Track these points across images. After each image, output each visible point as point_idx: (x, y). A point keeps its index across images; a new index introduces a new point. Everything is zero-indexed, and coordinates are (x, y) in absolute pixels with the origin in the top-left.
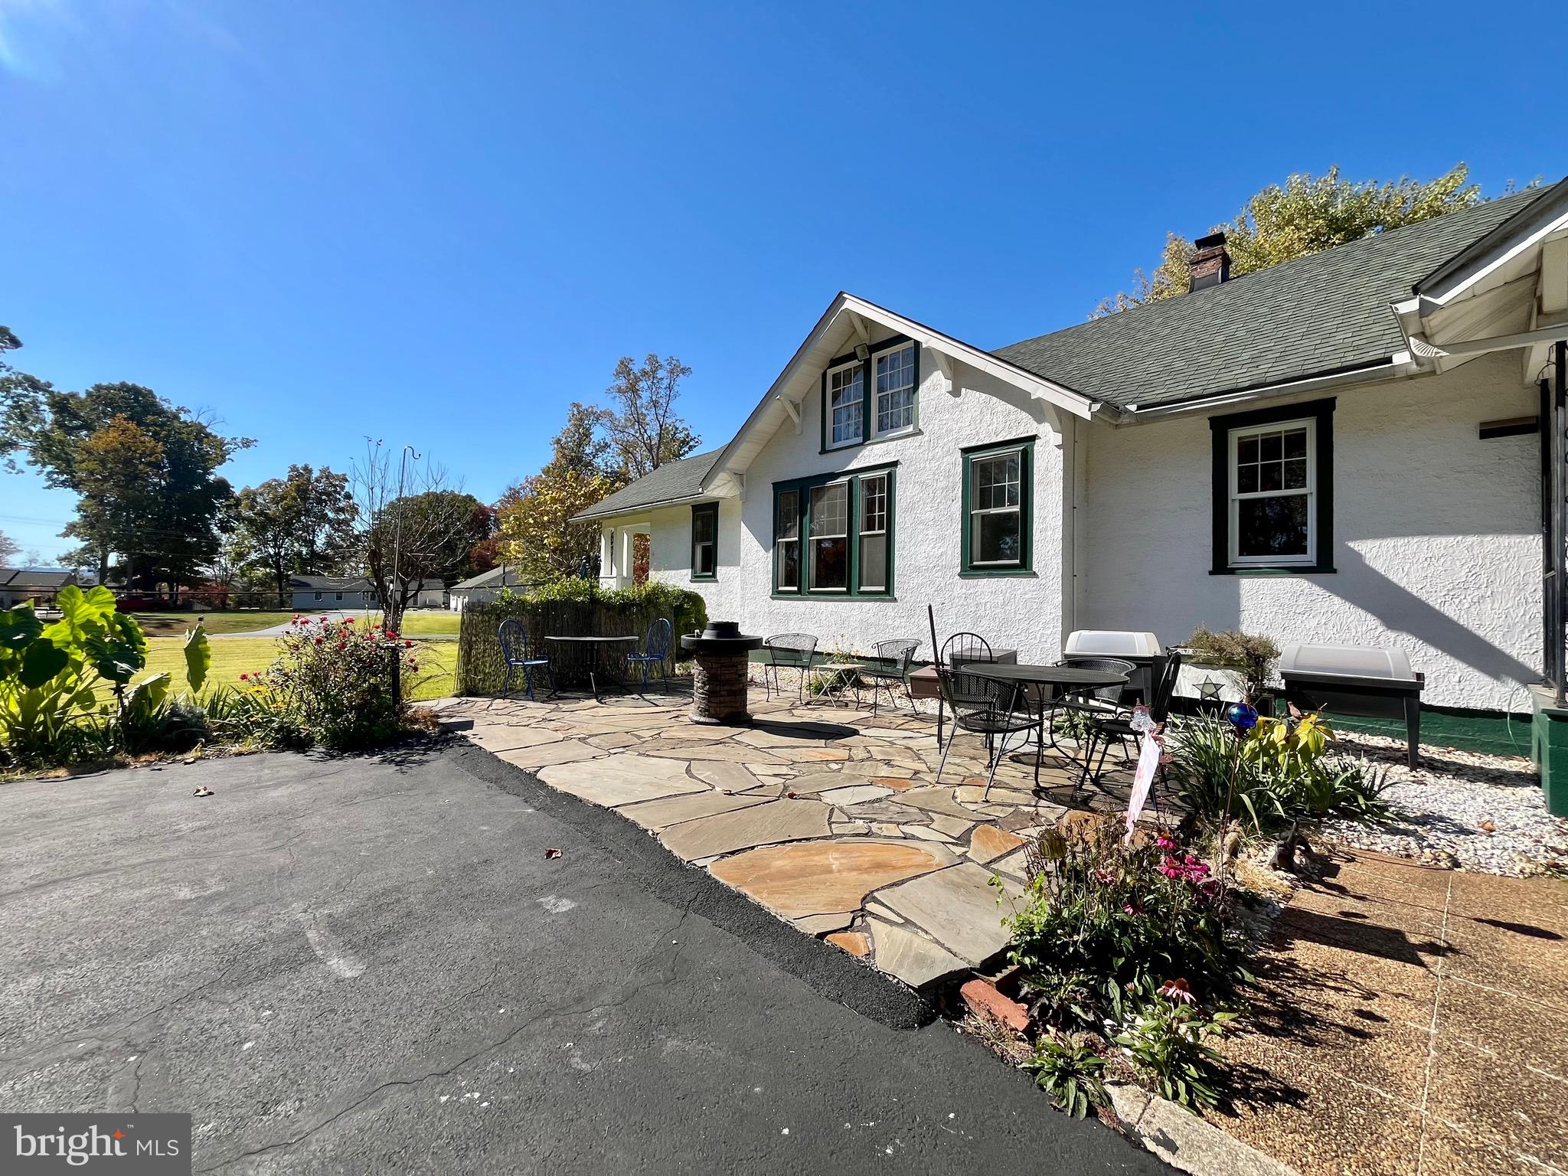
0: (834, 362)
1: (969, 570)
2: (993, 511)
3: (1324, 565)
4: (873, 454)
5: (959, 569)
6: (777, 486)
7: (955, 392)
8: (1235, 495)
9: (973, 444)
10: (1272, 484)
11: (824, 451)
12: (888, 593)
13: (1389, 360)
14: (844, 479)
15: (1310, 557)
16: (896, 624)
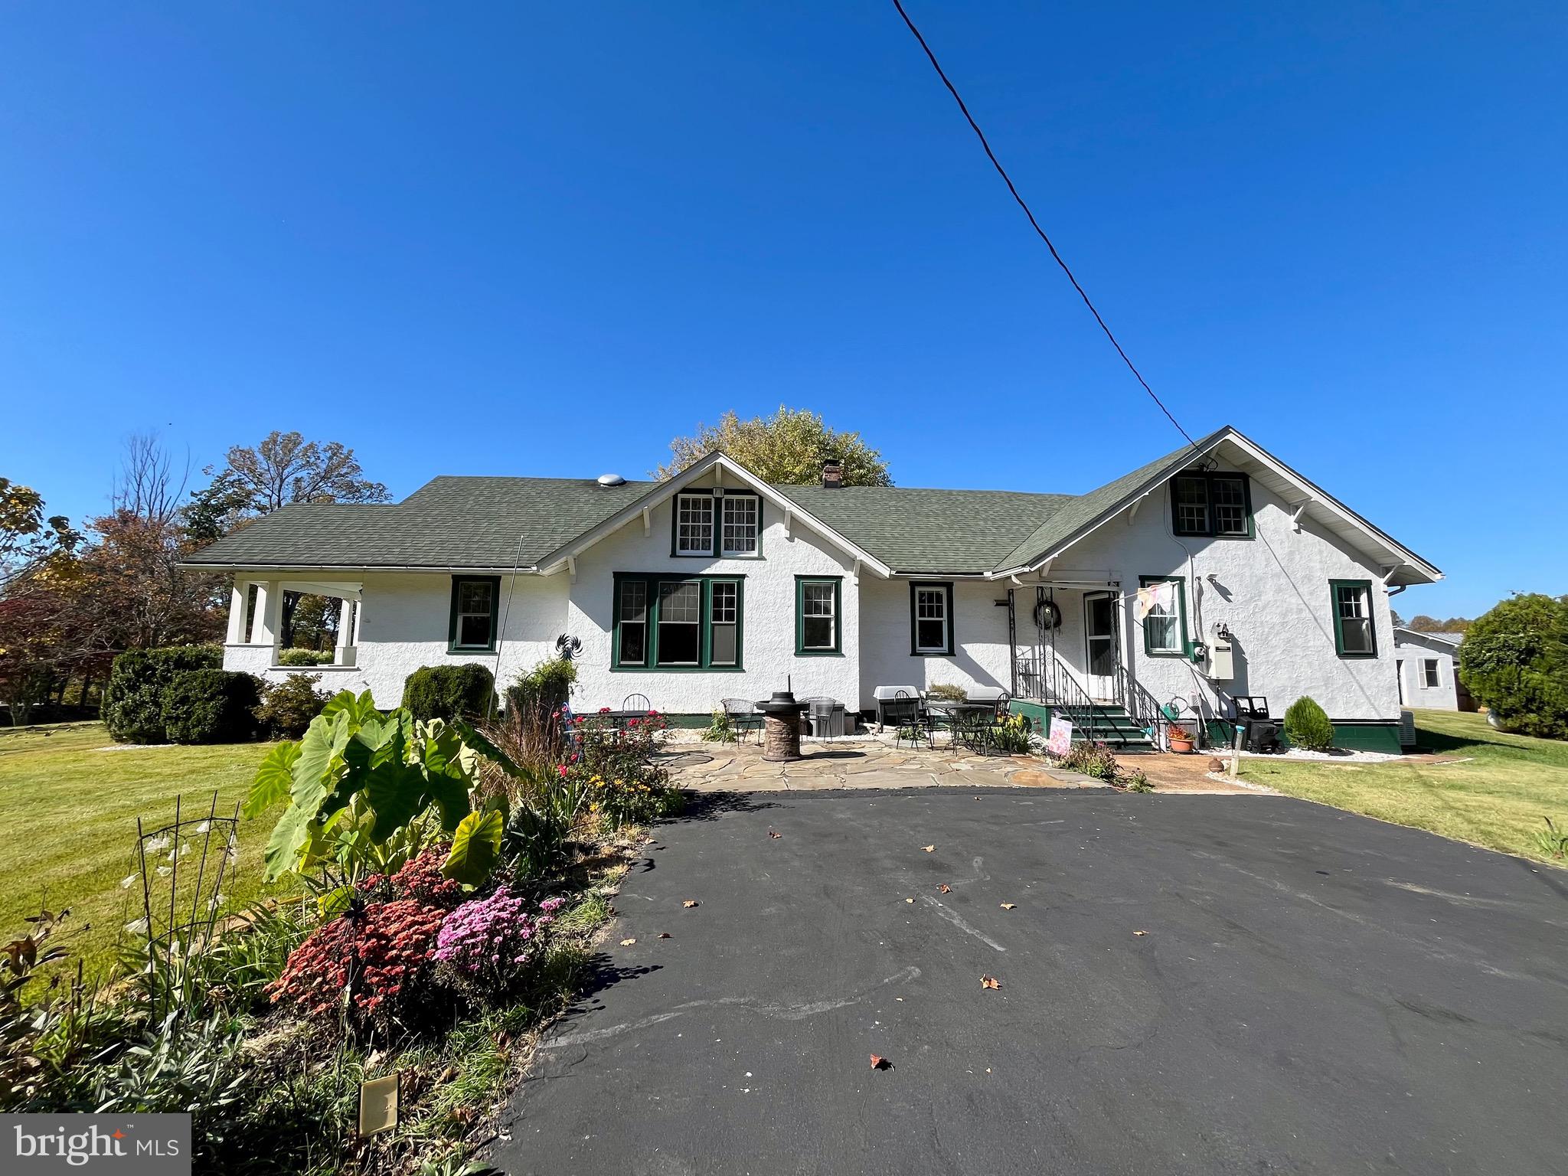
0: (684, 491)
1: (800, 652)
2: (814, 616)
3: (951, 653)
4: (724, 567)
5: (794, 651)
6: (619, 576)
7: (791, 539)
8: (918, 618)
9: (803, 574)
10: (931, 615)
11: (674, 555)
12: (738, 667)
13: (982, 574)
14: (698, 581)
15: (945, 648)
16: (745, 688)
